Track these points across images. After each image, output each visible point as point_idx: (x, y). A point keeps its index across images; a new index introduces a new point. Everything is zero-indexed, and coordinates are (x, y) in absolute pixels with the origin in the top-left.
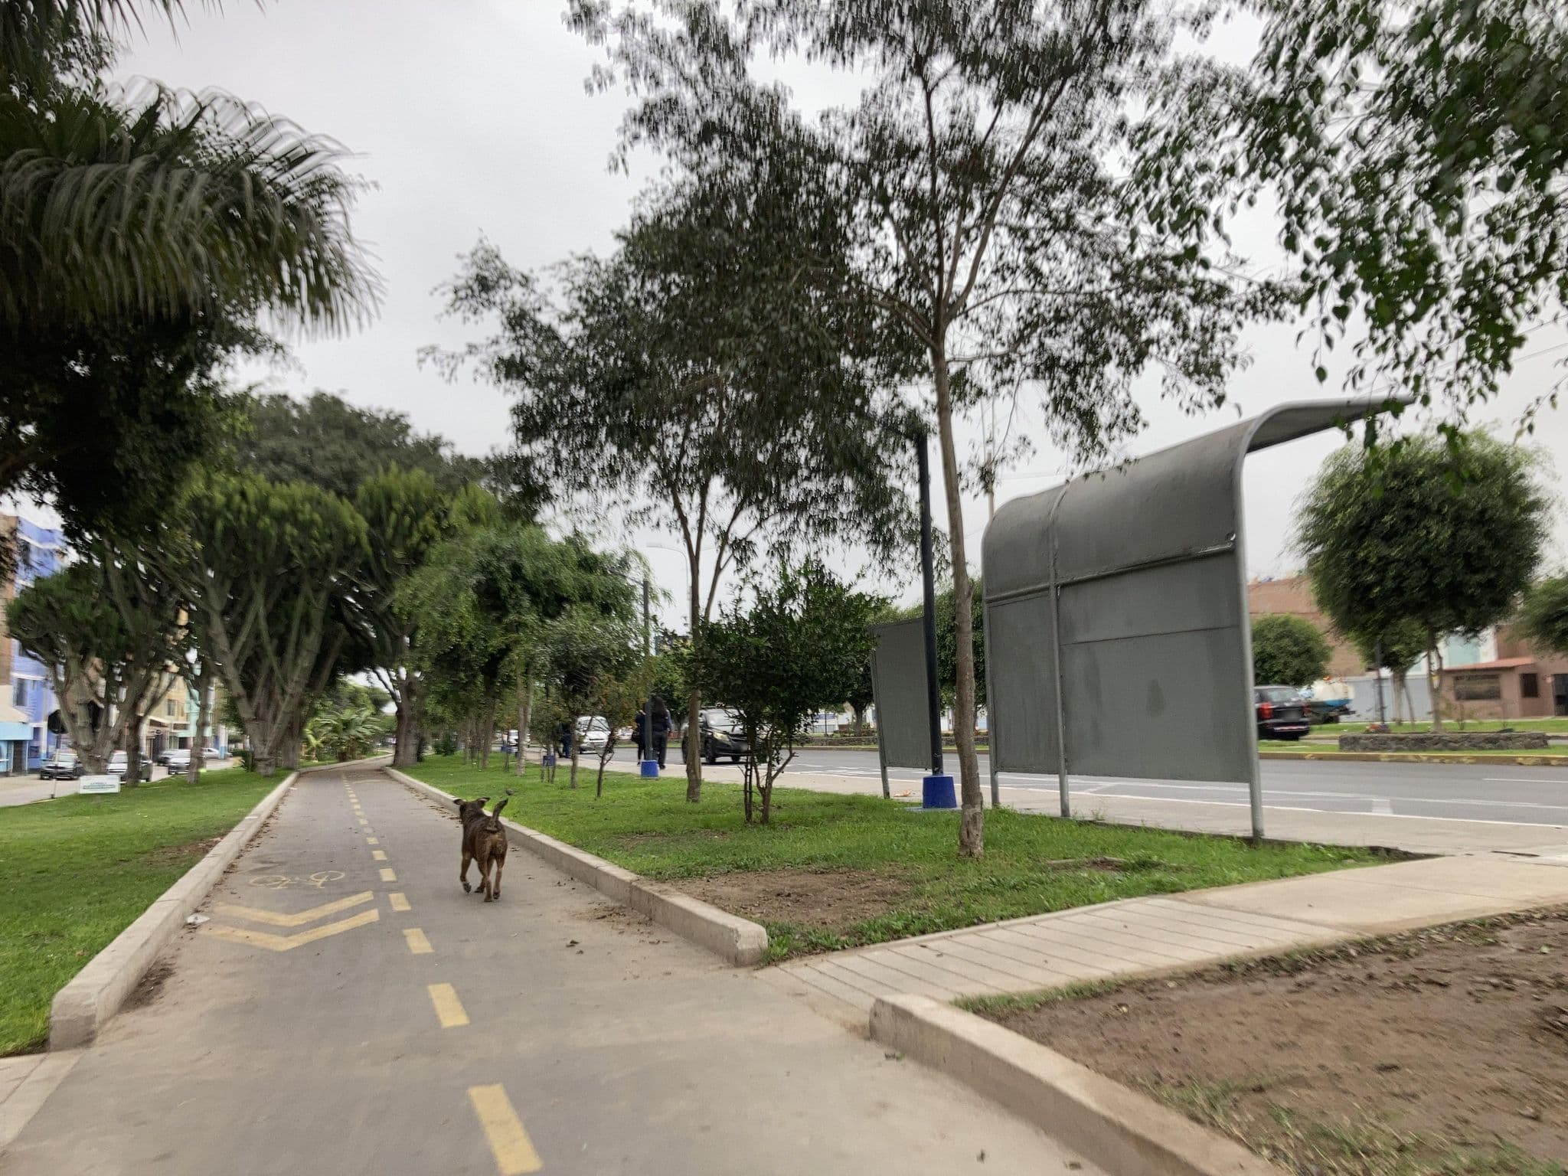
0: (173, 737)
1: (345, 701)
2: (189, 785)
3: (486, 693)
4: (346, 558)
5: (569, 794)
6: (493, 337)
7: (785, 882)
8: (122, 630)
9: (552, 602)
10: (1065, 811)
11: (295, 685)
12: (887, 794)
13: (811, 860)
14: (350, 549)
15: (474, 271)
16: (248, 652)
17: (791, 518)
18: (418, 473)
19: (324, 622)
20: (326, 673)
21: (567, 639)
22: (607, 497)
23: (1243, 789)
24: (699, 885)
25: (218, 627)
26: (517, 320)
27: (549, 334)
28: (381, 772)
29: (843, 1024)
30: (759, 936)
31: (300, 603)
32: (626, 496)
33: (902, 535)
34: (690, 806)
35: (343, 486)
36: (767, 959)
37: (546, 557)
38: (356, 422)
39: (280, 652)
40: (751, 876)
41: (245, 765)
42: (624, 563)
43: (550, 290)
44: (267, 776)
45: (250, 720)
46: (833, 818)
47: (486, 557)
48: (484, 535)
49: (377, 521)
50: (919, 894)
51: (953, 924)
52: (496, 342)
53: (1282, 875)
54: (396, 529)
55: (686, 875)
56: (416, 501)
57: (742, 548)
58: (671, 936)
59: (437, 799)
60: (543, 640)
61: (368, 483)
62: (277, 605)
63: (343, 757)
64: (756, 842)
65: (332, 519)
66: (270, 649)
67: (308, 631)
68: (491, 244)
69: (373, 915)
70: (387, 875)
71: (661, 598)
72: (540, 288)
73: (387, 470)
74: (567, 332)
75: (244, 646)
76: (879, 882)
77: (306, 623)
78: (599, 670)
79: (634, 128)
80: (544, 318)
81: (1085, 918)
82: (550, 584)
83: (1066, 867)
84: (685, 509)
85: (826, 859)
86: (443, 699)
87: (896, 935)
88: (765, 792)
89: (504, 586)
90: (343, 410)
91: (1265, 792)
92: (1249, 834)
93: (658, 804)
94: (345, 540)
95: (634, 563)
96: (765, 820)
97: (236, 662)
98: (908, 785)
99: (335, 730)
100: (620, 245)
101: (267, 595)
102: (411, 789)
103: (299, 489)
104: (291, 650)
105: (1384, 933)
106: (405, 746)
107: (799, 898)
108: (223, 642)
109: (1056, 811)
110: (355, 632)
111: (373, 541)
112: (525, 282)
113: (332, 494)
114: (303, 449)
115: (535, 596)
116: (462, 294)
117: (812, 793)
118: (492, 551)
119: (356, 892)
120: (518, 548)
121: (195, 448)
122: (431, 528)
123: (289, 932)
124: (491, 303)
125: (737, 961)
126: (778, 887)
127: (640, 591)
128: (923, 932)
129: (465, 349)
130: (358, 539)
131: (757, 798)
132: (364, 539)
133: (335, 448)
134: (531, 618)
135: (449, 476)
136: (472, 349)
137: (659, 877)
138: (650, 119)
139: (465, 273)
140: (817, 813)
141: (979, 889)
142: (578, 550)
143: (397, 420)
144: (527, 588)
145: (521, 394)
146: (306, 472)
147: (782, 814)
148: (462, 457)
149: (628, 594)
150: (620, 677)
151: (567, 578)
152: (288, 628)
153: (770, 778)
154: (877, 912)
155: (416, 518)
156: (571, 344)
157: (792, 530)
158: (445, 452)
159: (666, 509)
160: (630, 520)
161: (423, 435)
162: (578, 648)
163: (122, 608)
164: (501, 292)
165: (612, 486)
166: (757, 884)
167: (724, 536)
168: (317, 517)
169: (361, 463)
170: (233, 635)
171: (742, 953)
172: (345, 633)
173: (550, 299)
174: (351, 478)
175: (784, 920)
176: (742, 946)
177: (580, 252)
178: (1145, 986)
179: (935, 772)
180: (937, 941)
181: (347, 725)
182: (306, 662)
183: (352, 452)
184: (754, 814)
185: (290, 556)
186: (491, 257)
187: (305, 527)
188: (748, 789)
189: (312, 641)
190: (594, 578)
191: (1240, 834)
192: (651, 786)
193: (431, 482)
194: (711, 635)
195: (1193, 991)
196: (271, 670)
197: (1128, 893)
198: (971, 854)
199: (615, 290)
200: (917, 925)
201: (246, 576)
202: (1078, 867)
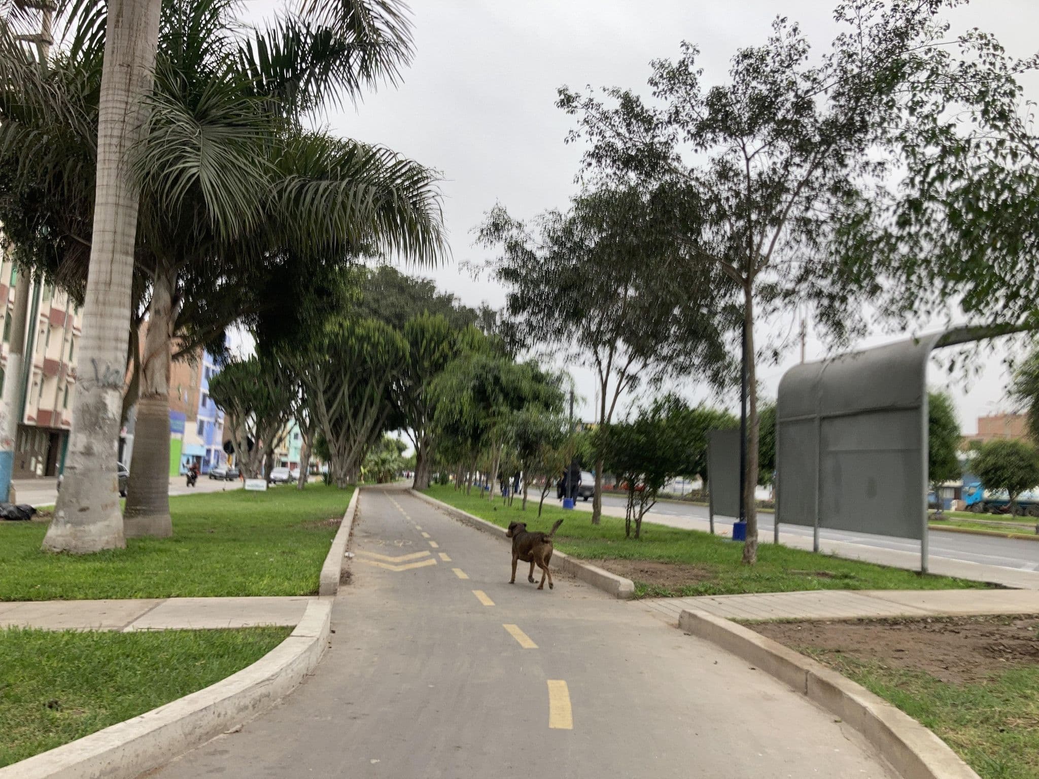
0: (279, 461)
1: (382, 447)
2: (299, 490)
3: (473, 449)
4: (396, 365)
5: (523, 513)
6: (499, 256)
7: (646, 566)
8: (268, 398)
9: (517, 401)
10: (816, 548)
11: (362, 436)
12: (712, 531)
13: (660, 557)
14: (398, 360)
15: (492, 220)
16: (337, 415)
17: (662, 365)
18: (440, 317)
19: (381, 401)
20: (377, 430)
21: (525, 423)
22: (555, 346)
23: (919, 542)
24: (600, 563)
25: (321, 400)
26: (513, 247)
27: (531, 255)
28: (406, 491)
29: (667, 623)
30: (630, 585)
31: (368, 390)
32: (566, 345)
33: (731, 379)
34: (594, 526)
35: (397, 322)
36: (633, 597)
37: (514, 373)
38: (404, 285)
39: (355, 416)
40: (628, 561)
41: (325, 481)
42: (559, 379)
43: (533, 231)
44: (342, 488)
45: (335, 455)
46: (677, 540)
47: (480, 371)
48: (477, 358)
49: (415, 344)
50: (716, 578)
51: (730, 592)
52: (501, 259)
53: (922, 588)
54: (425, 350)
55: (593, 558)
56: (438, 333)
57: (633, 380)
58: (585, 584)
59: (446, 510)
60: (512, 423)
61: (411, 321)
62: (355, 388)
63: (380, 481)
64: (631, 547)
65: (391, 342)
66: (349, 415)
67: (372, 405)
68: (502, 205)
69: (433, 561)
70: (434, 544)
71: (580, 402)
72: (527, 230)
73: (422, 314)
74: (540, 254)
75: (335, 411)
76: (696, 571)
77: (371, 401)
78: (543, 442)
79: (589, 160)
80: (528, 247)
81: (802, 596)
82: (515, 389)
83: (802, 574)
84: (600, 357)
85: (669, 557)
86: (445, 452)
87: (700, 594)
88: (638, 522)
89: (489, 389)
90: (397, 276)
91: (930, 548)
92: (919, 569)
93: (576, 523)
94: (396, 354)
95: (565, 379)
96: (637, 536)
97: (330, 421)
98: (725, 527)
99: (376, 464)
100: (573, 205)
101: (351, 382)
102: (428, 503)
103: (372, 323)
104: (361, 415)
105: (952, 615)
106: (422, 477)
107: (652, 574)
108: (323, 409)
109: (811, 548)
110: (395, 406)
111: (411, 355)
112: (520, 226)
113: (391, 327)
114: (374, 299)
115: (506, 396)
116: (485, 232)
117: (667, 527)
118: (483, 367)
119: (421, 550)
120: (498, 367)
121: (336, 308)
122: (446, 350)
123: (396, 564)
124: (499, 238)
125: (618, 596)
126: (642, 568)
127: (568, 396)
128: (714, 594)
129: (484, 263)
130: (404, 354)
131: (633, 525)
132: (408, 354)
133: (392, 299)
134: (505, 409)
135: (457, 319)
136: (488, 263)
137: (579, 556)
138: (596, 155)
139: (487, 221)
140: (668, 536)
141: (748, 579)
142: (532, 370)
143: (428, 283)
144: (502, 390)
145: (514, 288)
146: (375, 312)
147: (648, 535)
148: (465, 307)
149: (561, 398)
150: (555, 448)
151: (526, 386)
152: (361, 403)
153: (641, 515)
154: (693, 584)
155: (438, 344)
156: (542, 261)
157: (663, 371)
158: (455, 304)
159: (588, 355)
160: (568, 359)
161: (443, 293)
162: (532, 429)
163: (269, 386)
164: (505, 233)
165: (559, 340)
166: (630, 566)
167: (622, 373)
168: (381, 340)
169: (408, 310)
170: (329, 405)
171: (621, 592)
172: (390, 405)
173: (532, 236)
174: (400, 317)
175: (643, 582)
176: (621, 589)
177: (550, 210)
178: (815, 623)
179: (741, 520)
180: (719, 598)
181: (384, 462)
182: (369, 423)
183: (403, 302)
184: (631, 534)
185: (365, 361)
186: (502, 211)
187: (375, 346)
188: (628, 520)
189: (374, 411)
190: (542, 387)
191: (915, 569)
192: (569, 513)
193: (447, 322)
194: (612, 430)
195: (838, 626)
196: (349, 426)
197: (829, 587)
198: (749, 562)
199: (568, 231)
200: (712, 591)
201: (338, 372)
202: (808, 574)
